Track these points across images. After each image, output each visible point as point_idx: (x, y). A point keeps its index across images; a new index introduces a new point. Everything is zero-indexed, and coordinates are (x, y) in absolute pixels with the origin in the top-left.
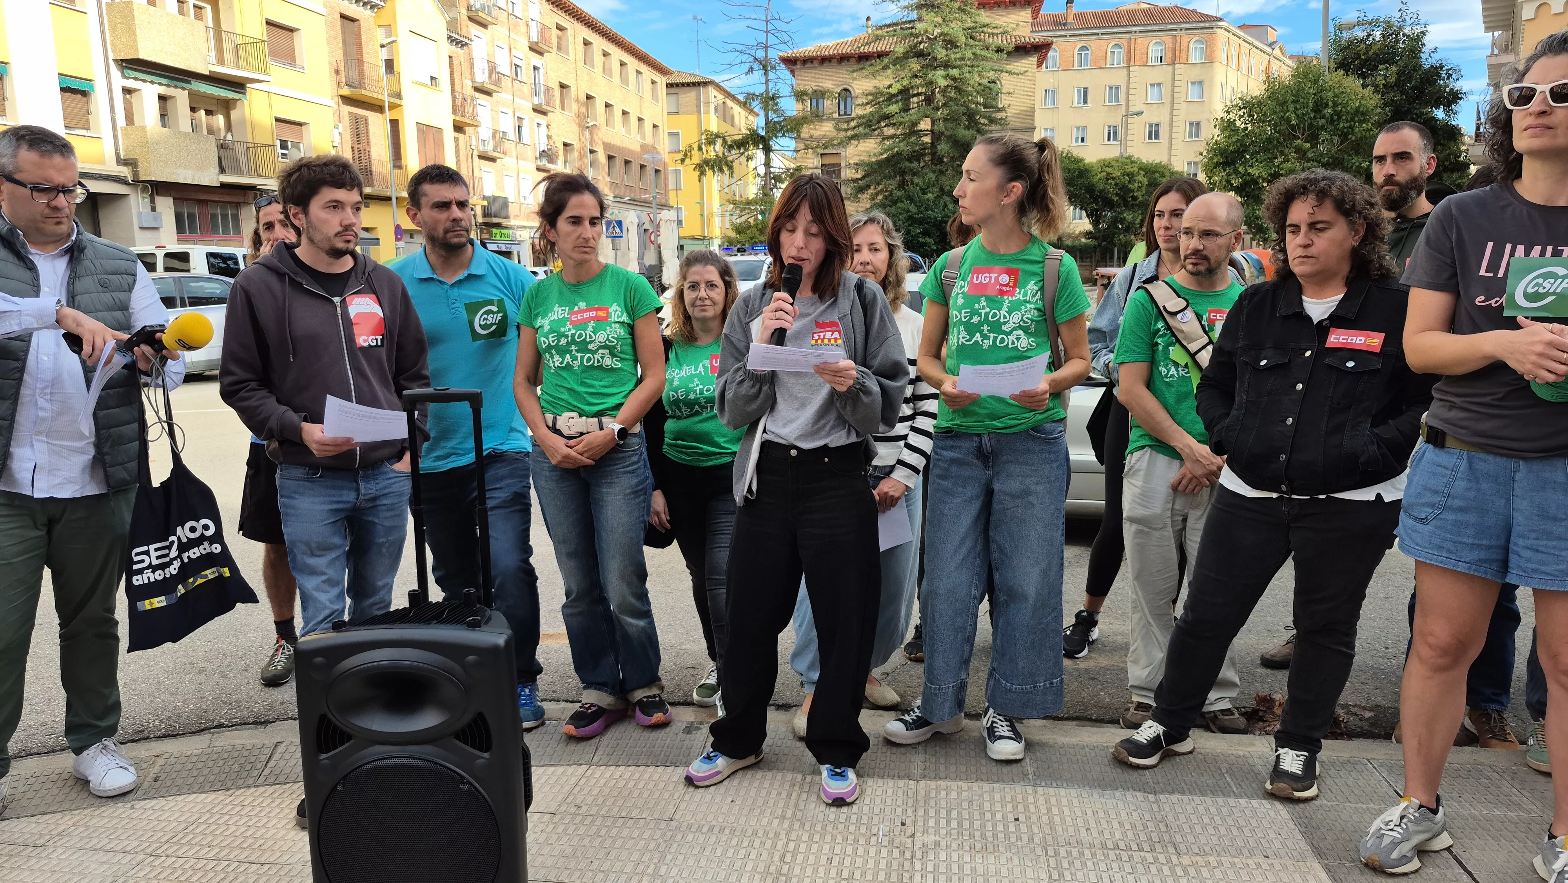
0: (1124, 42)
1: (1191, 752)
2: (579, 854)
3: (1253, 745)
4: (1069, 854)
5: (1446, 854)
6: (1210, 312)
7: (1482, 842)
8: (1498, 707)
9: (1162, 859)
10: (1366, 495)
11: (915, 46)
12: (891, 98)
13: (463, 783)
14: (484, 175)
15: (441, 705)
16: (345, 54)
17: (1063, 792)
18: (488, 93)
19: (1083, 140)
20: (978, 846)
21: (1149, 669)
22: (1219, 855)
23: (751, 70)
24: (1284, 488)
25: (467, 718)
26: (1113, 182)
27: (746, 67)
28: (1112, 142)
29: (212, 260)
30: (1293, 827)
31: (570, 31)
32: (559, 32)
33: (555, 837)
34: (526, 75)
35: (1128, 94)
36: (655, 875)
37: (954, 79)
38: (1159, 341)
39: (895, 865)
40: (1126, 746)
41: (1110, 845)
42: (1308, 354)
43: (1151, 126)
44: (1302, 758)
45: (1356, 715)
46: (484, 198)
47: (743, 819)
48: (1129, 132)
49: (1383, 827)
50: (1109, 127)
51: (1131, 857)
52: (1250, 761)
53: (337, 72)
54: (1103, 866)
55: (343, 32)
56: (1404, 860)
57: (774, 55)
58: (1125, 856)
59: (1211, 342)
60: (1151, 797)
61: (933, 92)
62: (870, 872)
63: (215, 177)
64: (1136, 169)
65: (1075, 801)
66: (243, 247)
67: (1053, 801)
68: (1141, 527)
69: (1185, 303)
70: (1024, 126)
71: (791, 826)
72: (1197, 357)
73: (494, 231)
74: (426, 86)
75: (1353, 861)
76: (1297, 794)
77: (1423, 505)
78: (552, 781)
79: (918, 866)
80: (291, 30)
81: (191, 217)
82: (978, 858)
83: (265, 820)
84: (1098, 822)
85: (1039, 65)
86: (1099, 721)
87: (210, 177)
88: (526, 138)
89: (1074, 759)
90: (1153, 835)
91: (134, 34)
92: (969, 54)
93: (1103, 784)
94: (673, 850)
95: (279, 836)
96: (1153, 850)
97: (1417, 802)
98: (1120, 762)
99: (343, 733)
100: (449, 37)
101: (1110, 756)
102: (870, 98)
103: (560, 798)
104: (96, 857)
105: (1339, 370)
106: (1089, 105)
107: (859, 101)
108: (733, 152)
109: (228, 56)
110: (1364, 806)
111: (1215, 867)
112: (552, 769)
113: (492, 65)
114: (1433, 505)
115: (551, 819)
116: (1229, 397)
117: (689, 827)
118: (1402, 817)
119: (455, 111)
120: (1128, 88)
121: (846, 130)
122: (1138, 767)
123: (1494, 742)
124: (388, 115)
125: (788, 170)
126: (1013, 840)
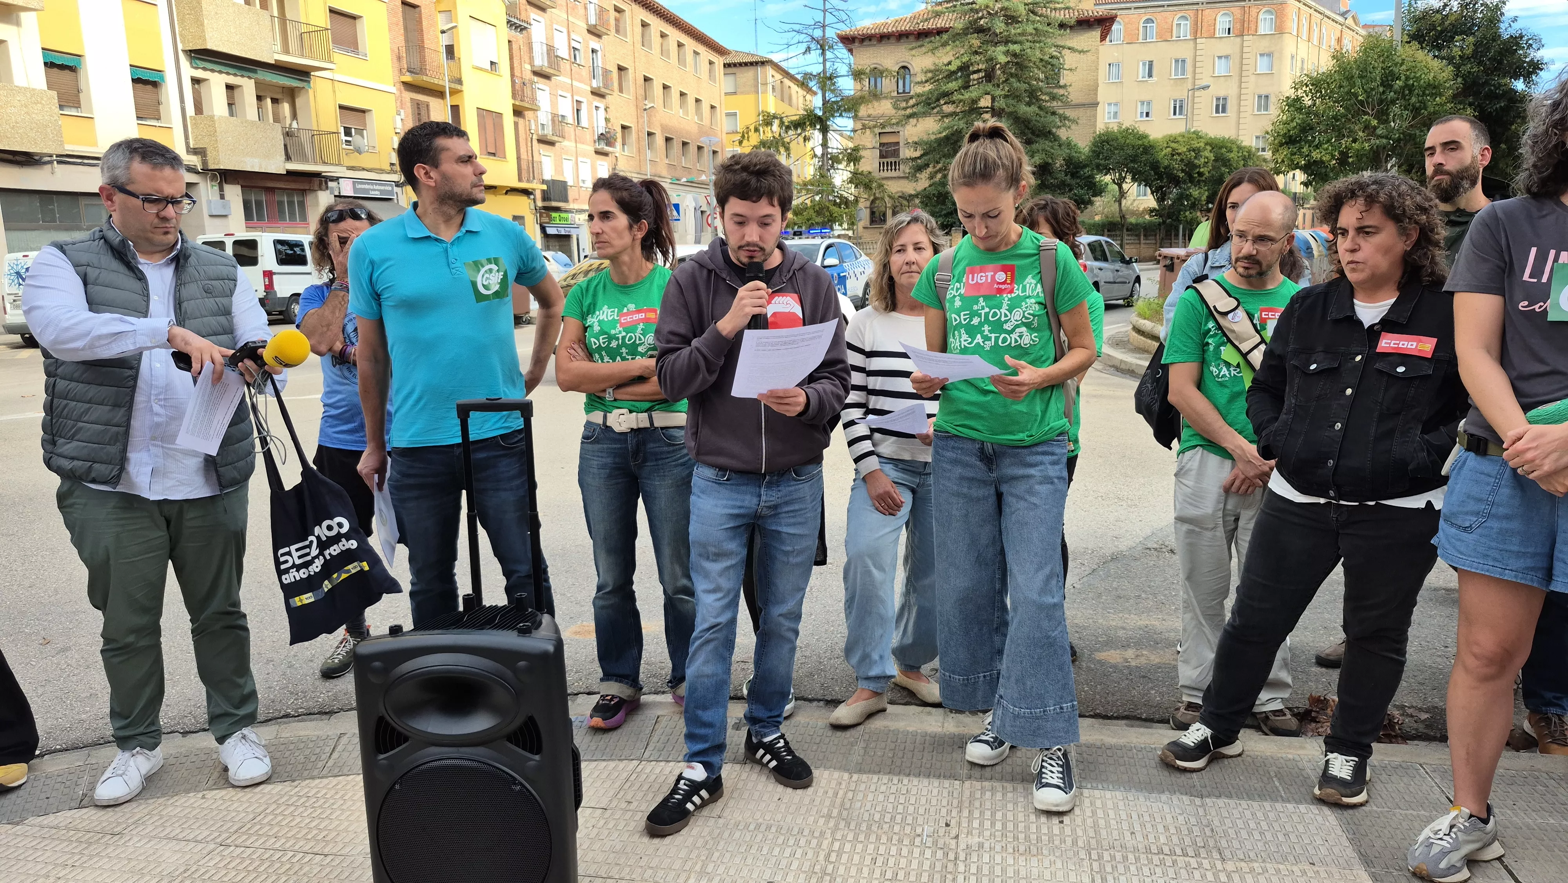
0: (1190, 14)
1: (1240, 755)
2: (629, 849)
3: (1303, 748)
4: (1113, 858)
5: (1497, 864)
6: (1262, 310)
7: (1535, 852)
8: (1559, 711)
9: (1206, 864)
10: (1416, 502)
11: (976, 21)
12: (951, 75)
13: (515, 784)
14: (544, 159)
15: (494, 709)
16: (407, 40)
17: (1108, 794)
18: (547, 77)
19: (1147, 114)
20: (1022, 849)
21: (1199, 669)
22: (1264, 861)
23: (808, 49)
24: (1332, 493)
25: (519, 721)
26: (1179, 158)
27: (803, 47)
28: (1177, 116)
29: (279, 247)
30: (1341, 833)
31: (627, 14)
32: (617, 14)
33: (606, 832)
34: (584, 58)
35: (1195, 67)
36: (703, 873)
37: (1015, 55)
38: (1210, 341)
39: (938, 867)
40: (1175, 749)
41: (1154, 849)
42: (1358, 358)
43: (1218, 99)
44: (1352, 763)
45: (1412, 716)
46: (544, 182)
47: (789, 818)
48: (1196, 106)
49: (1432, 836)
50: (1175, 101)
51: (1174, 862)
52: (1300, 765)
53: (399, 58)
54: (1146, 871)
55: (405, 19)
56: (1453, 870)
57: (831, 33)
58: (1169, 861)
59: (1263, 341)
60: (1198, 801)
61: (993, 69)
62: (913, 873)
63: (282, 164)
64: (1202, 145)
65: (1121, 804)
66: (308, 234)
67: (1098, 803)
68: (1191, 527)
69: (1235, 303)
70: (1087, 102)
71: (836, 826)
72: (1249, 357)
73: (554, 215)
74: (486, 71)
75: (1401, 870)
76: (1346, 800)
77: (1467, 513)
78: (604, 776)
79: (961, 868)
80: (354, 18)
81: (259, 204)
82: (1022, 861)
83: (329, 812)
84: (1143, 825)
85: (1103, 38)
86: (1149, 721)
87: (277, 165)
88: (584, 122)
89: (1121, 761)
90: (1198, 839)
91: (202, 25)
92: (1030, 29)
93: (1149, 787)
94: (720, 848)
95: (341, 828)
96: (1198, 855)
97: (1468, 811)
98: (1167, 765)
99: (400, 734)
100: (509, 22)
101: (1157, 759)
102: (930, 75)
103: (611, 794)
104: (170, 845)
105: (1390, 376)
106: (1155, 78)
107: (919, 79)
108: (791, 132)
109: (293, 44)
110: (1415, 813)
111: (1259, 874)
112: (604, 764)
113: (550, 49)
114: (1477, 514)
115: (603, 813)
116: (1278, 399)
117: (737, 825)
118: (1452, 827)
119: (514, 96)
120: (1195, 61)
121: (905, 109)
122: (1185, 770)
123: (1555, 746)
124: (449, 101)
125: (846, 150)
126: (1057, 842)
